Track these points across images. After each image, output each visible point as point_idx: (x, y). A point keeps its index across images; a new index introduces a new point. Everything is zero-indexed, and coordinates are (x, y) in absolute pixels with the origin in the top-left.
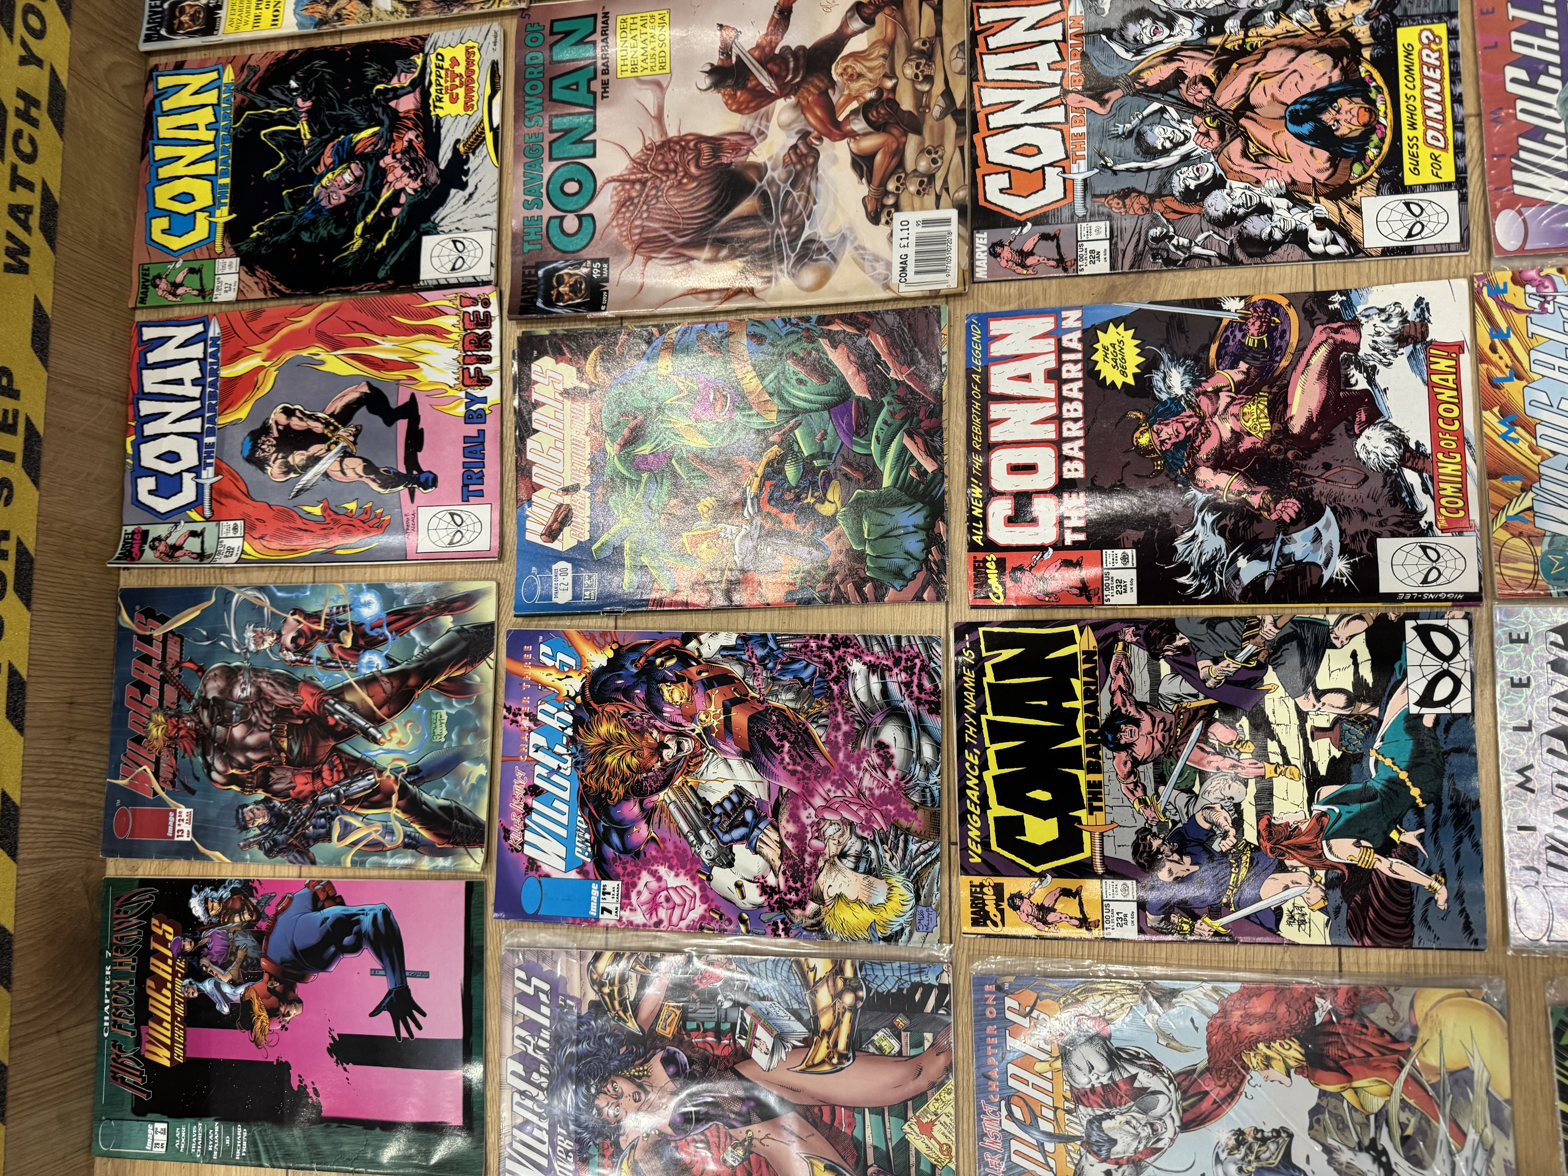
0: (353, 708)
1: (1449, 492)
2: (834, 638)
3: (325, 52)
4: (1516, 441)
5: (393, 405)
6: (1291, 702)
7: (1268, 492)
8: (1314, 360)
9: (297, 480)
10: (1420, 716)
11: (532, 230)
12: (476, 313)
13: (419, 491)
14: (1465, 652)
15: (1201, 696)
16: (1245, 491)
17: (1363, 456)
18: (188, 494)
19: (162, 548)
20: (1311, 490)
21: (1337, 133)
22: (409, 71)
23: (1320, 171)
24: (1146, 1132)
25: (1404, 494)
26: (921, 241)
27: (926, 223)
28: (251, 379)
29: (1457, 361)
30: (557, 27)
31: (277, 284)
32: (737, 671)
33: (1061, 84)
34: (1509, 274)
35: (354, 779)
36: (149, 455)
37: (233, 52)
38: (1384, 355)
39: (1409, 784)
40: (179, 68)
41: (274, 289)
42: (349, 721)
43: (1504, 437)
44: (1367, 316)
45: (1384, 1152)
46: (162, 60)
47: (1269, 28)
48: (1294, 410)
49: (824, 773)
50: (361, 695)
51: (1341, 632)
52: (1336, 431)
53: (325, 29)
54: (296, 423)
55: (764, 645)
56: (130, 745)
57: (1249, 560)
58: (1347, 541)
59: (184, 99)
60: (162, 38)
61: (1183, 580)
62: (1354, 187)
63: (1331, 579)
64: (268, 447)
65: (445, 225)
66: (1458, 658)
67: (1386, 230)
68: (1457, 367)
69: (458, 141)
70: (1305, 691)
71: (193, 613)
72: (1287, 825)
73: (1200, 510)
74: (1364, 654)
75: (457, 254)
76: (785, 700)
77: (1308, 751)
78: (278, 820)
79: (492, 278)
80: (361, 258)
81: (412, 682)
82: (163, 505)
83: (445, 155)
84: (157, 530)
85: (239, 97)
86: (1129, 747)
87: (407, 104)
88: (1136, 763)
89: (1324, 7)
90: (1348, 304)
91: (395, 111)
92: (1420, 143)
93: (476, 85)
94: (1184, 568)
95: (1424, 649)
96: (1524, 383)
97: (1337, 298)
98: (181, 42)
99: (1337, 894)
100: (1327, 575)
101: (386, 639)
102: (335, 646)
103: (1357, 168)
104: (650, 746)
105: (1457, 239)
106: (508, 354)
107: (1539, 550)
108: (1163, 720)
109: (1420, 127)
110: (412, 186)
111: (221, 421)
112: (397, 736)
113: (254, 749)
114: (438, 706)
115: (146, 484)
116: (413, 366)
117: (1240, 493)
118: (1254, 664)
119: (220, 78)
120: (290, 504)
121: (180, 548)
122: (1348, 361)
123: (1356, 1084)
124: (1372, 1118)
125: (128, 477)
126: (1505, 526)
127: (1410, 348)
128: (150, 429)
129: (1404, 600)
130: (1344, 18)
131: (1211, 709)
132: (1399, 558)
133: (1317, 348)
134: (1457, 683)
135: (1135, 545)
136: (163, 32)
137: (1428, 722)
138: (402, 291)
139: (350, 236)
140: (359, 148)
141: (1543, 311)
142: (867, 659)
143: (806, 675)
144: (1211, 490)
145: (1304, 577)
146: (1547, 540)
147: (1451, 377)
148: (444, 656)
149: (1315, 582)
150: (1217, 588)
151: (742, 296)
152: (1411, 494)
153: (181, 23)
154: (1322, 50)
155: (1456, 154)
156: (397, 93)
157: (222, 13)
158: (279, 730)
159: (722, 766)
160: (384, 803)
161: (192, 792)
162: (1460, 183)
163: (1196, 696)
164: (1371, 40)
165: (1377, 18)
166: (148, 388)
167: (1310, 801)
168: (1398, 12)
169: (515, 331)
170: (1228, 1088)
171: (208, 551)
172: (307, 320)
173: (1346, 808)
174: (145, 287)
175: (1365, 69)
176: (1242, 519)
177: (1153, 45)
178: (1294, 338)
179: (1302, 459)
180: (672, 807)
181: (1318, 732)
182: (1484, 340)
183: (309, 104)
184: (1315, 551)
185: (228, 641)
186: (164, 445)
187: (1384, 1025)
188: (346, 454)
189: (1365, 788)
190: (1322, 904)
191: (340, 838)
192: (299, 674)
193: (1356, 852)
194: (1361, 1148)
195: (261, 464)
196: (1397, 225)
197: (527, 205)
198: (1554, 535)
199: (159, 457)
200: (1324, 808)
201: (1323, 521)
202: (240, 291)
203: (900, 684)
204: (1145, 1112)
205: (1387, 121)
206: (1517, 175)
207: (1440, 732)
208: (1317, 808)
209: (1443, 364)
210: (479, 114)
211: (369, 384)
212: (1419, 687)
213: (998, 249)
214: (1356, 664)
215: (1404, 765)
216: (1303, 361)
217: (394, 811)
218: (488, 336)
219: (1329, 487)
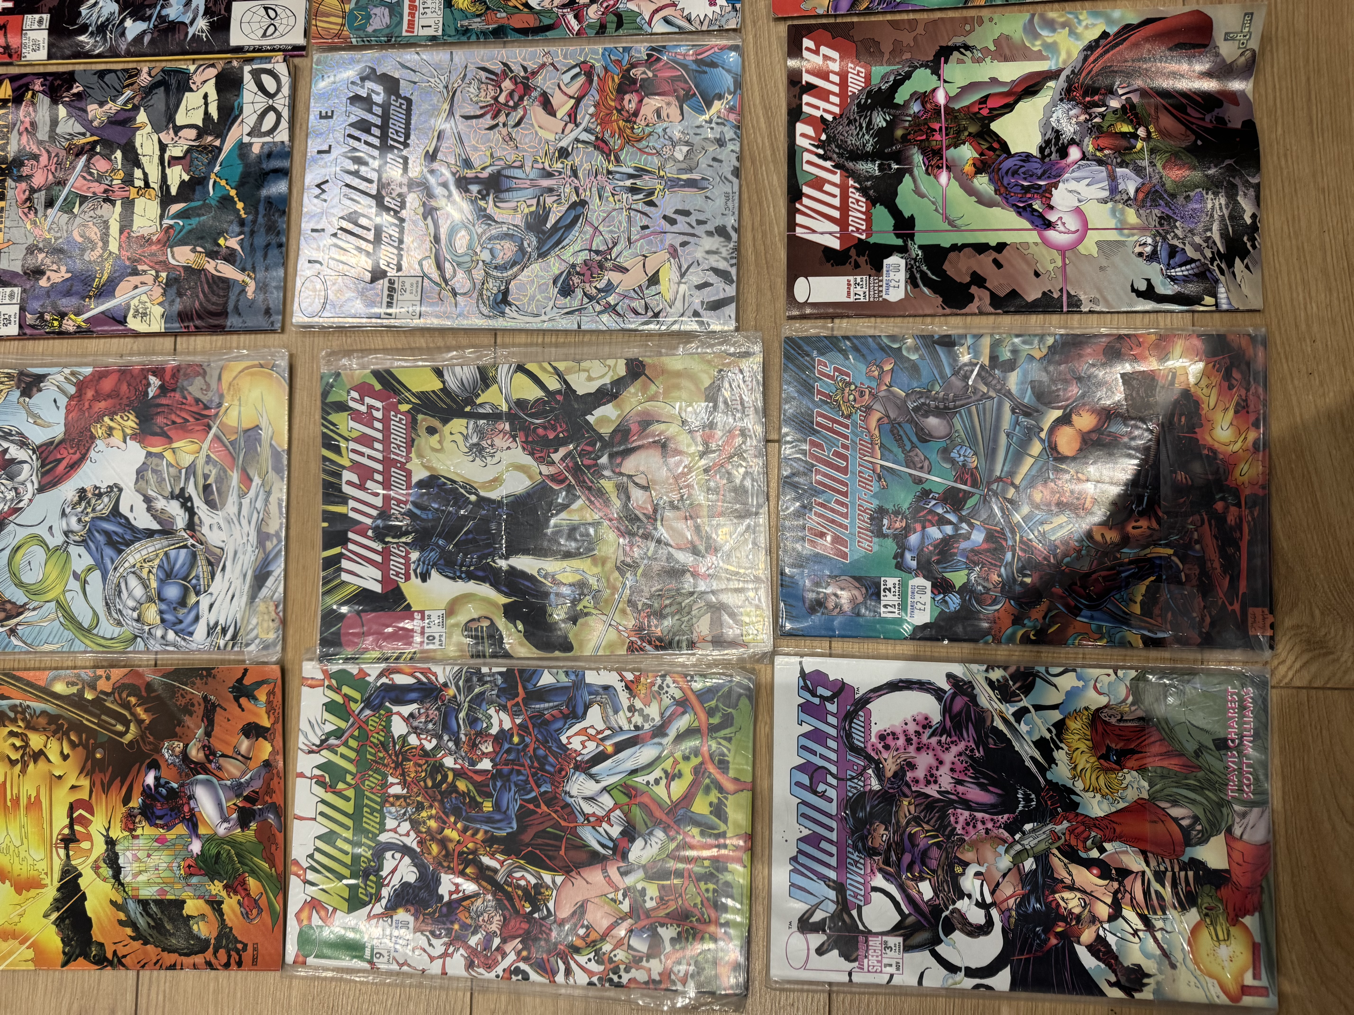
14: (285, 90)
15: (88, 134)
24: (10, 495)
39: (236, 199)
45: (190, 499)
51: (198, 78)
66: (280, 95)
70: (167, 128)
72: (143, 236)
74: (213, 96)
77: (164, 177)
86: (28, 178)
88: (33, 191)
95: (255, 89)
99: (173, 290)
107: (347, 8)
108: (57, 155)
118: (130, 106)
123: (175, 445)
124: (183, 471)
129: (248, 51)
131: (94, 144)
132: (247, 17)
134: (279, 116)
135: (50, 11)
163: (84, 135)
167: (162, 217)
170: (78, 455)
173: (189, 221)
181: (175, 160)
187: (198, 395)
189: (204, 204)
190: (161, 299)
193: (192, 256)
194: (173, 496)
200: (171, 222)
204: (11, 478)
207: (264, 157)
208: (167, 222)
212: (252, 121)
214: (206, 104)
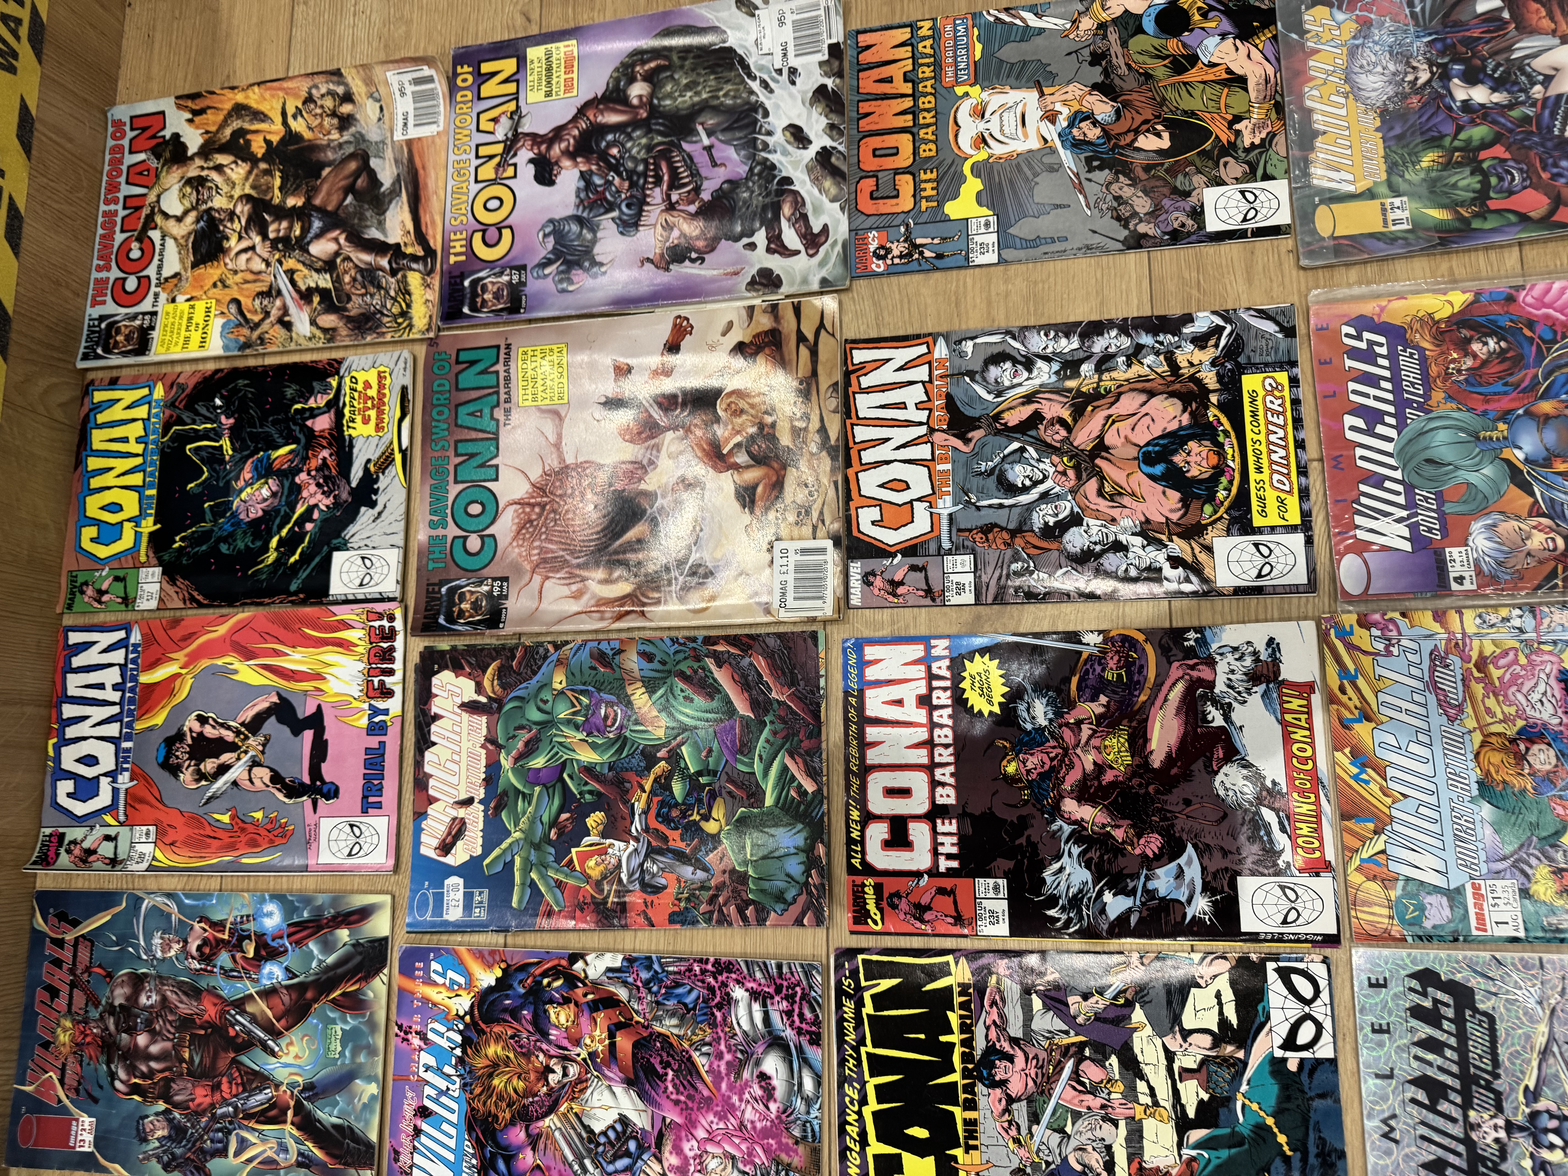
0: (254, 1019)
1: (1305, 832)
2: (717, 962)
3: (248, 372)
4: (1367, 782)
5: (300, 716)
6: (1158, 1042)
7: (1132, 826)
8: (1172, 696)
9: (208, 788)
10: (1284, 1060)
11: (437, 549)
12: (382, 627)
13: (322, 802)
14: (1325, 996)
15: (1072, 1033)
16: (1109, 824)
17: (1222, 792)
18: (104, 799)
19: (77, 851)
20: (1173, 825)
21: (1188, 475)
22: (324, 392)
23: (1172, 511)
25: (1262, 833)
26: (799, 569)
27: (804, 551)
28: (168, 686)
29: (1308, 700)
30: (463, 356)
31: (195, 594)
32: (623, 994)
33: (927, 423)
34: (1354, 617)
35: (252, 1093)
36: (69, 758)
37: (164, 370)
38: (1239, 693)
39: (1276, 1130)
40: (113, 383)
41: (193, 599)
42: (249, 1033)
43: (1356, 778)
44: (1221, 654)
46: (100, 374)
47: (1122, 373)
48: (1154, 745)
49: (707, 1104)
50: (260, 1007)
51: (1205, 971)
52: (1194, 767)
53: (248, 351)
54: (209, 731)
55: (649, 968)
56: (38, 1050)
57: (1115, 895)
58: (1209, 878)
59: (116, 413)
60: (98, 357)
61: (1052, 913)
62: (1205, 527)
63: (1194, 917)
64: (181, 752)
65: (355, 542)
66: (1318, 1002)
67: (1237, 570)
68: (1309, 706)
69: (369, 461)
70: (1172, 1030)
71: (104, 918)
72: (1158, 1169)
73: (1067, 842)
74: (1228, 995)
75: (365, 571)
76: (669, 1026)
77: (1176, 1093)
78: (177, 1133)
79: (397, 595)
80: (275, 572)
81: (309, 995)
82: (80, 808)
83: (356, 473)
84: (74, 833)
85: (168, 412)
86: (1003, 1083)
87: (322, 423)
88: (1010, 1100)
89: (1173, 353)
90: (1203, 642)
91: (311, 430)
92: (1267, 486)
93: (387, 408)
94: (1052, 901)
95: (1285, 992)
96: (1373, 725)
97: (1192, 635)
98: (115, 360)
100: (1190, 912)
101: (286, 951)
102: (238, 955)
103: (1208, 509)
104: (536, 1071)
105: (1305, 581)
106: (411, 667)
107: (1393, 895)
108: (1036, 1057)
109: (1266, 469)
110: (326, 503)
111: (139, 726)
112: (294, 1050)
113: (157, 1058)
114: (333, 1022)
115: (65, 787)
116: (319, 677)
117: (1104, 826)
118: (1122, 1001)
119: (151, 394)
120: (201, 812)
121: (94, 852)
122: (1204, 698)
125: (48, 779)
126: (1358, 869)
127: (1263, 687)
128: (71, 732)
129: (1264, 940)
130: (1192, 364)
131: (1081, 1046)
132: (1259, 897)
133: (1174, 684)
134: (1319, 1027)
135: (1005, 876)
136: (99, 351)
137: (1292, 1066)
138: (312, 604)
139: (267, 550)
140: (276, 465)
141: (1389, 654)
142: (750, 985)
143: (689, 1000)
144: (1075, 822)
145: (1168, 914)
146: (1400, 884)
147: (1303, 717)
148: (340, 971)
149: (1179, 919)
150: (1085, 923)
151: (633, 616)
152: (1269, 833)
153: (116, 342)
154: (1172, 394)
155: (1301, 498)
156: (313, 413)
157: (155, 334)
158: (182, 1039)
159: (607, 1093)
160: (279, 1119)
161: (96, 1101)
162: (1306, 526)
163: (1066, 1033)
164: (1217, 386)
165: (1223, 364)
166: (72, 691)
167: (1180, 1145)
168: (1242, 359)
169: (419, 644)
171: (121, 857)
172: (222, 630)
173: (1214, 1153)
174: (73, 593)
175: (1212, 413)
176: (1107, 852)
177: (1013, 387)
178: (1152, 674)
179: (1163, 794)
180: (557, 1134)
181: (1186, 1073)
182: (1334, 681)
183: (232, 421)
184: (1178, 887)
185: (136, 947)
186: (84, 748)
188: (255, 763)
189: (1233, 1133)
191: (237, 1154)
192: (203, 984)
195: (175, 770)
196: (1247, 566)
197: (432, 525)
198: (1408, 879)
199: (78, 761)
200: (1194, 1153)
201: (1184, 857)
202: (161, 600)
203: (782, 1012)
205: (1234, 464)
206: (1359, 520)
207: (1304, 1077)
208: (1187, 1152)
209: (1295, 704)
210: (389, 436)
211: (279, 695)
212: (1283, 1030)
213: (871, 579)
214: (1220, 1004)
215: (1270, 1110)
216: (1161, 696)
217: (288, 1127)
218: (392, 649)
219: (1189, 823)
